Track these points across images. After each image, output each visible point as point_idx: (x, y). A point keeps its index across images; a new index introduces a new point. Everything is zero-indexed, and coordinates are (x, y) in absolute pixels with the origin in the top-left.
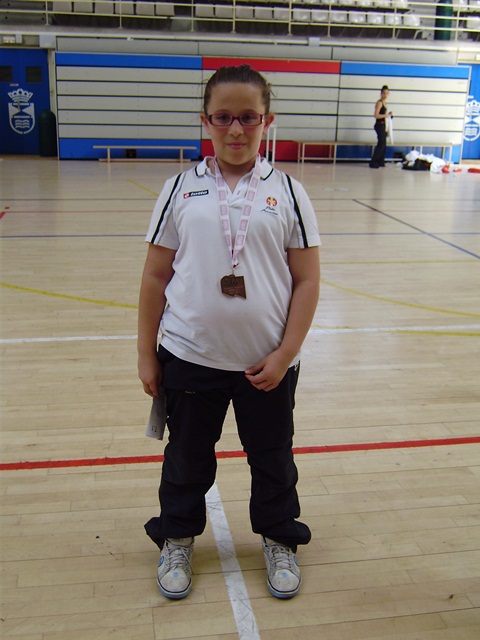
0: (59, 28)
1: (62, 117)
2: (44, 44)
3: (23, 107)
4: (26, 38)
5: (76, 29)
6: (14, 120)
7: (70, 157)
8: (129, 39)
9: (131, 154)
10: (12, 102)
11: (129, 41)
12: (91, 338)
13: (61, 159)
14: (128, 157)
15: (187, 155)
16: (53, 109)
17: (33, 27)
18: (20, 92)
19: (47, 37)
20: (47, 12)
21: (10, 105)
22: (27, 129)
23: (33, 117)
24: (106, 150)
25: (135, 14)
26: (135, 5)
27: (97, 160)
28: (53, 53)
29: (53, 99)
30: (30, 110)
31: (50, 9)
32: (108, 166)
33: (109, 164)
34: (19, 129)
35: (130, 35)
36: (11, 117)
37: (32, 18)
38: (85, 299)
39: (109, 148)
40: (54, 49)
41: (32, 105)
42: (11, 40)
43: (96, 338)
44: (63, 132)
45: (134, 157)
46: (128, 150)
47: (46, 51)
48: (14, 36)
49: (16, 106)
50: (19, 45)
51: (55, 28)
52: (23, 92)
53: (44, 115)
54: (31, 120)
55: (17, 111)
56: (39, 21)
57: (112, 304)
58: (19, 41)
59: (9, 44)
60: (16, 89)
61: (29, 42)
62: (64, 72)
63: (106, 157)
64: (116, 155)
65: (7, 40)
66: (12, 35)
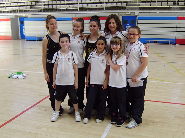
0: (140, 10)
5: (144, 10)
9: (156, 42)
10: (127, 29)
11: (158, 13)
14: (155, 43)
15: (171, 43)
17: (133, 10)
19: (137, 13)
21: (126, 29)
25: (162, 6)
26: (162, 4)
27: (146, 43)
33: (149, 45)
35: (158, 11)
37: (135, 8)
39: (149, 40)
40: (138, 16)
42: (128, 14)
46: (155, 41)
47: (136, 16)
50: (130, 15)
52: (130, 26)
55: (128, 31)
58: (130, 14)
59: (127, 15)
60: (128, 25)
61: (132, 14)
62: (140, 21)
63: (148, 43)
64: (151, 42)
65: (127, 14)
66: (128, 13)
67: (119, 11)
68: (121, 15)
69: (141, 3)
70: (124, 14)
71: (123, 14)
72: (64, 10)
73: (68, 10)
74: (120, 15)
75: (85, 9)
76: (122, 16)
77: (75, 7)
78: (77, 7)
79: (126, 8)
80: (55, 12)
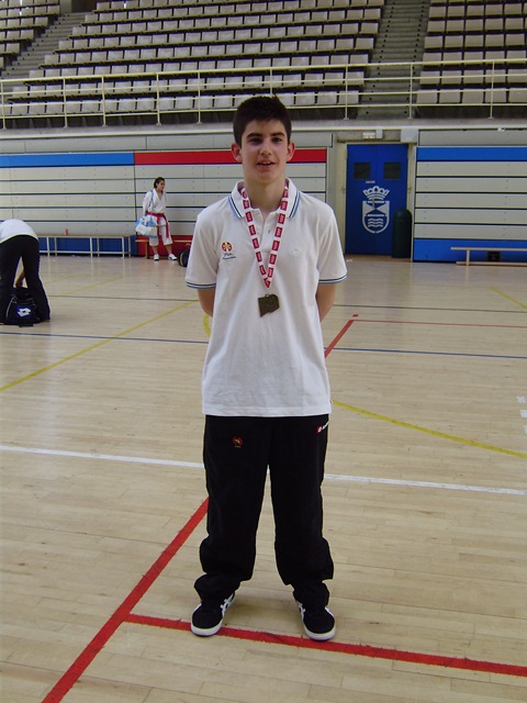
0: (423, 121)
1: (418, 216)
2: (404, 140)
3: (377, 205)
4: (387, 133)
5: (441, 121)
6: (367, 218)
7: (425, 259)
8: (499, 130)
9: (494, 257)
10: (367, 199)
11: (500, 132)
12: (448, 486)
13: (414, 261)
14: (490, 260)
16: (410, 207)
17: (395, 121)
18: (376, 190)
19: (409, 131)
20: (410, 105)
21: (364, 202)
22: (380, 228)
23: (388, 215)
24: (466, 252)
25: (508, 102)
26: (508, 92)
27: (454, 262)
28: (415, 148)
29: (410, 196)
30: (385, 209)
31: (414, 101)
32: (467, 270)
33: (467, 268)
34: (371, 228)
35: (500, 126)
36: (364, 215)
37: (394, 112)
38: (440, 434)
39: (468, 250)
40: (415, 144)
41: (388, 202)
42: (370, 136)
43: (453, 487)
44: (419, 232)
45: (497, 260)
46: (490, 253)
47: (406, 146)
48: (374, 131)
49: (371, 204)
50: (379, 140)
51: (417, 121)
52: (379, 190)
53: (400, 214)
54: (385, 218)
55: (371, 209)
56: (402, 115)
57: (473, 443)
58: (380, 136)
59: (366, 140)
60: (372, 186)
61: (390, 137)
62: (425, 168)
63: (465, 260)
64: (476, 258)
65: (366, 136)
66: (373, 131)
67: (332, 122)
68: (344, 142)
69: (420, 92)
70: (357, 136)
71: (350, 137)
72: (94, 121)
73: (114, 121)
74: (340, 141)
75: (187, 118)
76: (344, 147)
77: (140, 108)
78: (151, 108)
79: (361, 113)
80: (58, 129)
